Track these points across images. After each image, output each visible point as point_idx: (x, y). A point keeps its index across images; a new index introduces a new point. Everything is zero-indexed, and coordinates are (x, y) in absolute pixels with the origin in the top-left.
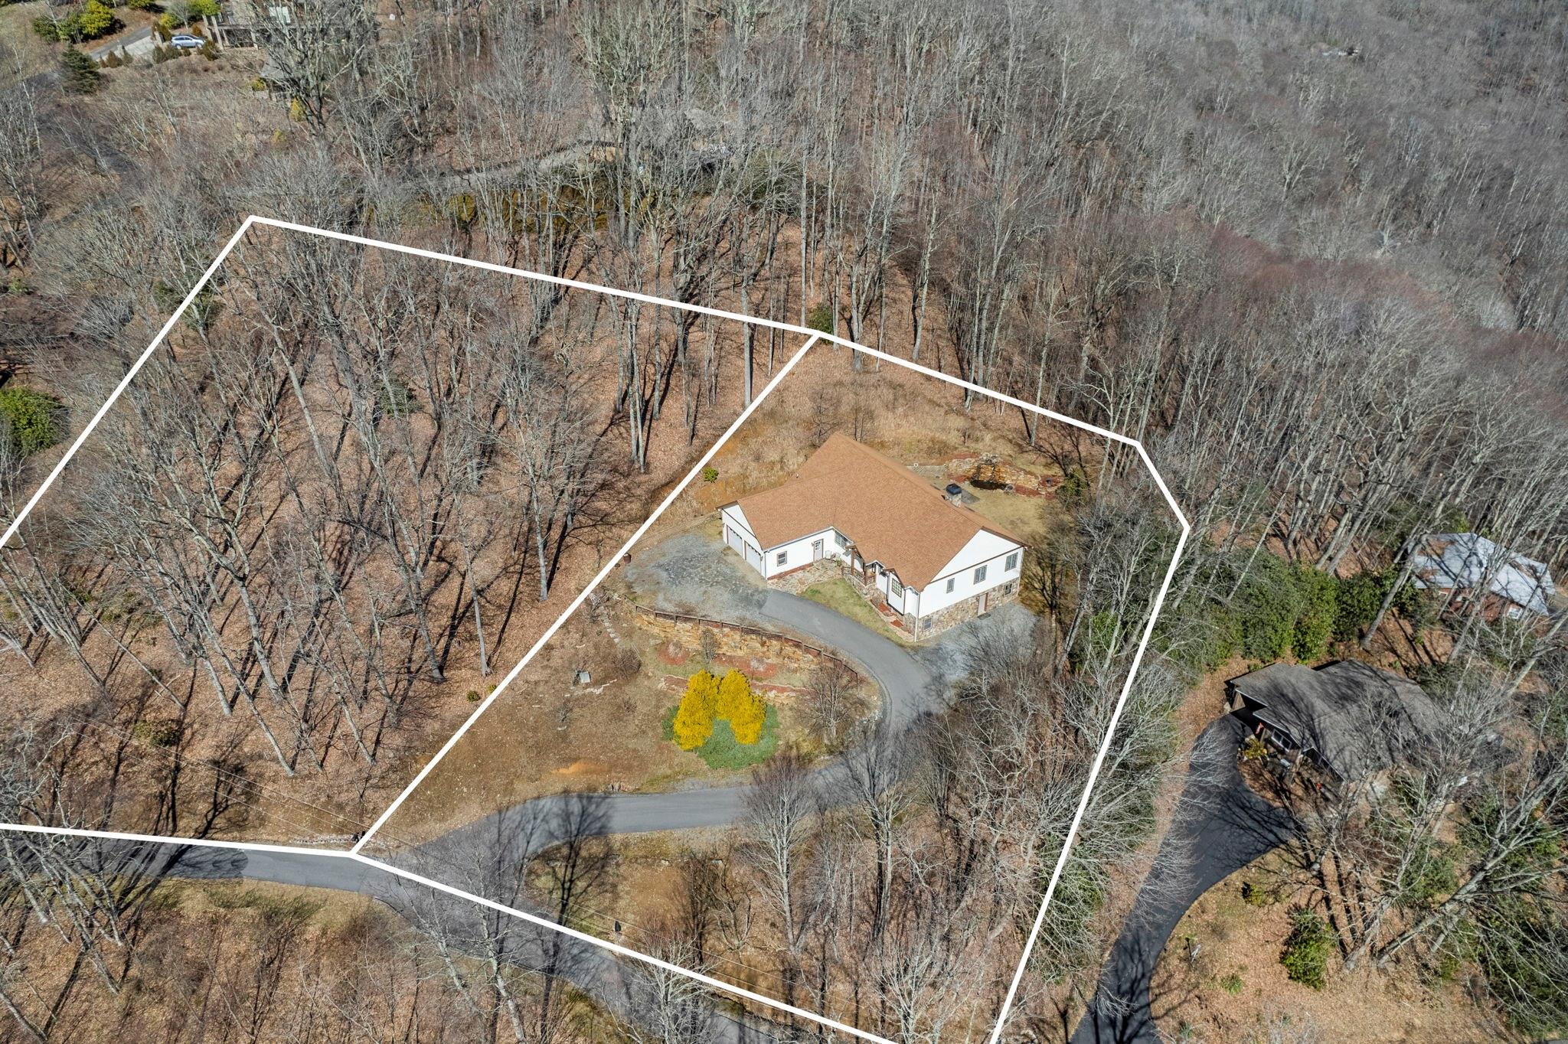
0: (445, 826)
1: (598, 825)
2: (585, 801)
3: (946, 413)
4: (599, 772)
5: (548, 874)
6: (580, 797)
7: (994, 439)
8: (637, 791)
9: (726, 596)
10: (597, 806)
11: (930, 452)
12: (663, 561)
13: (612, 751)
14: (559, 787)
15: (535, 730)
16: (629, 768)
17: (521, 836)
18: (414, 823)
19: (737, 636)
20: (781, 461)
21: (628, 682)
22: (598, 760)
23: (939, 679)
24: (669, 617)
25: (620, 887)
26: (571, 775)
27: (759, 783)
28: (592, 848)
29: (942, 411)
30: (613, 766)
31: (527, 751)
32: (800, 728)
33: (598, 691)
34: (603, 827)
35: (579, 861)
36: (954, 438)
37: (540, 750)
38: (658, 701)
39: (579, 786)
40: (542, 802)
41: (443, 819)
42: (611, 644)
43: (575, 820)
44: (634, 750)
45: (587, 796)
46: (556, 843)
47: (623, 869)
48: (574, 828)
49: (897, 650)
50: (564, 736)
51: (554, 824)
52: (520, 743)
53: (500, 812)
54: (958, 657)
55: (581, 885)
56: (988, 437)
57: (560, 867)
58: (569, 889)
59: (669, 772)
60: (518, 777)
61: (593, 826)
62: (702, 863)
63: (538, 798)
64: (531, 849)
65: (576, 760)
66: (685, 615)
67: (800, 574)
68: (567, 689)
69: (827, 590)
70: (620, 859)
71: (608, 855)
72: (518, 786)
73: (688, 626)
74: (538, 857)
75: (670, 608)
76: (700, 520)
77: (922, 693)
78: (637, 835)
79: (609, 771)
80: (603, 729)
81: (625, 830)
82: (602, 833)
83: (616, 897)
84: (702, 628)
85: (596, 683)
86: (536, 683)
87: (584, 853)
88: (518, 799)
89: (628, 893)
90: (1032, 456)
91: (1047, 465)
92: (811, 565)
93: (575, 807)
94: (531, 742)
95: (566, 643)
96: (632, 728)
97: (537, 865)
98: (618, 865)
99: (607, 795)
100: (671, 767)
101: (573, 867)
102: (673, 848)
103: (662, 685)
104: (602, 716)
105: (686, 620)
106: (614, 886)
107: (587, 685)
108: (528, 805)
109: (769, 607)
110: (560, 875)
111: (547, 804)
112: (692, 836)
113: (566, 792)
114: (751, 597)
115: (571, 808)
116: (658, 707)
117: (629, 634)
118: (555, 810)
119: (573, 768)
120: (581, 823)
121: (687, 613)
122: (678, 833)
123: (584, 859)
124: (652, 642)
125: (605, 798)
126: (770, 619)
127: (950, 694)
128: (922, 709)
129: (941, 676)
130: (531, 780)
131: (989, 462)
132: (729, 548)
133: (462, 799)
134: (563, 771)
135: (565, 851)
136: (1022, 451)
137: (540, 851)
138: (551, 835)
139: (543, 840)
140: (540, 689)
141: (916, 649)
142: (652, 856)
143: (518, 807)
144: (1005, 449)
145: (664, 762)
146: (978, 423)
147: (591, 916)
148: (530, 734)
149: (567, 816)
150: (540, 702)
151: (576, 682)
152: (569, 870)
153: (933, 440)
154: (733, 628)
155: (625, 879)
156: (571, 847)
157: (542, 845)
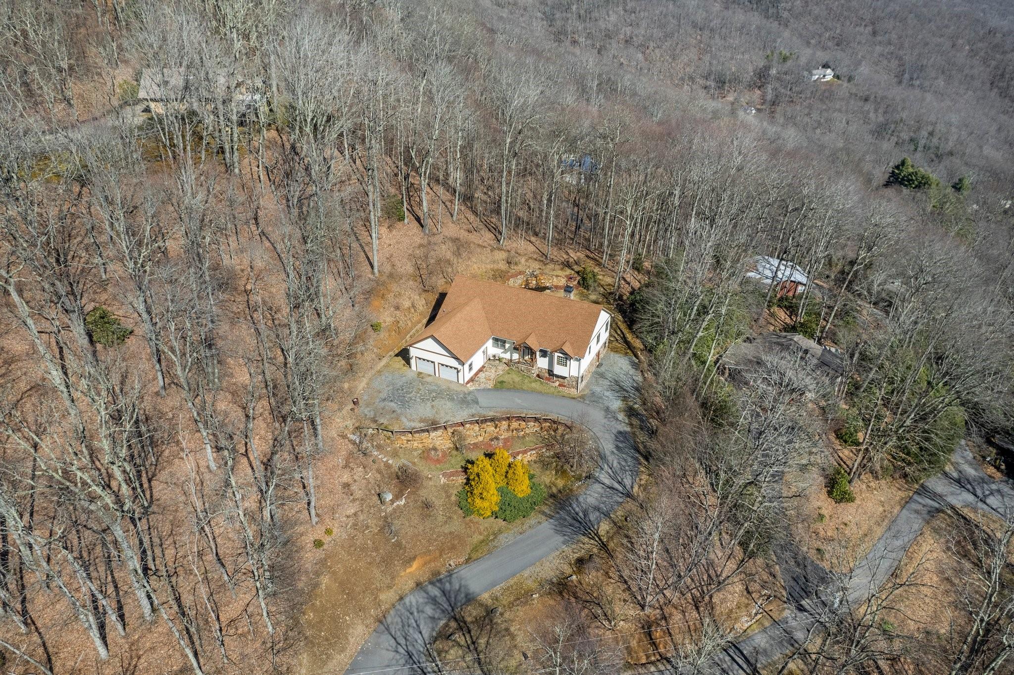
0: (348, 652)
1: (463, 595)
2: (438, 584)
3: (492, 251)
4: (435, 559)
5: (453, 646)
6: (432, 583)
7: (527, 261)
8: (468, 561)
9: (449, 404)
10: (450, 583)
11: (495, 278)
12: (383, 395)
13: (436, 540)
14: (411, 584)
15: (376, 549)
16: (453, 548)
17: (411, 631)
18: (325, 663)
19: (477, 428)
20: (413, 306)
21: (418, 489)
22: (430, 551)
23: (607, 410)
24: (423, 431)
25: (512, 629)
26: (415, 570)
27: (551, 517)
28: (471, 613)
29: (488, 249)
30: (441, 552)
31: (379, 567)
32: (548, 472)
33: (402, 502)
34: (467, 595)
35: (471, 626)
36: (503, 266)
37: (387, 562)
38: (446, 492)
39: (424, 577)
40: (407, 600)
41: (343, 650)
42: (388, 466)
43: (442, 600)
44: (451, 533)
45: (436, 579)
46: (442, 623)
47: (507, 615)
48: (446, 606)
49: (573, 402)
50: (398, 545)
51: (429, 610)
52: (370, 563)
53: (381, 622)
54: (607, 394)
55: (482, 641)
56: (523, 260)
57: (458, 637)
58: (476, 649)
59: (482, 537)
60: (379, 590)
61: (459, 598)
62: (559, 584)
63: (401, 598)
64: (426, 635)
65: (414, 558)
66: (434, 426)
67: (482, 375)
68: (380, 511)
69: (506, 378)
70: (500, 610)
71: (490, 612)
72: (383, 597)
73: (439, 433)
74: (435, 640)
75: (418, 425)
76: (384, 362)
77: (605, 421)
78: (498, 587)
79: (441, 555)
80: (421, 528)
81: (486, 590)
82: (470, 599)
83: (513, 637)
84: (450, 430)
85: (397, 497)
86: (355, 514)
87: (469, 619)
88: (387, 606)
89: (519, 629)
90: (551, 266)
91: (562, 269)
92: (483, 367)
93: (435, 591)
94: (378, 560)
95: (356, 477)
96: (441, 519)
97: (439, 645)
98: (502, 614)
99: (450, 574)
100: (480, 534)
101: (469, 632)
102: (531, 584)
103: (443, 480)
104: (415, 519)
105: (435, 429)
106: (507, 630)
107: (392, 501)
108: (398, 607)
109: (483, 400)
110: (463, 643)
111: (413, 600)
112: (537, 570)
113: (418, 585)
114: (466, 400)
115: (432, 594)
116: (449, 497)
117: (395, 454)
118: (421, 600)
119: (415, 565)
120: (448, 600)
121: (433, 424)
122: (526, 573)
123: (472, 622)
124: (415, 454)
125: (451, 575)
126: (490, 408)
127: (621, 416)
128: (614, 431)
129: (608, 408)
130: (389, 587)
131: (532, 275)
132: (420, 373)
133: (348, 626)
134: (408, 570)
135: (453, 624)
136: (545, 264)
137: (434, 634)
138: (433, 618)
139: (430, 625)
140: (361, 518)
141: (583, 397)
142: (523, 597)
143: (392, 612)
144: (536, 265)
145: (474, 532)
146: (513, 252)
147: (503, 659)
148: (374, 554)
149: (434, 601)
150: (367, 527)
151: (382, 502)
152: (468, 636)
153: (492, 270)
154: (471, 423)
155: (512, 621)
156: (456, 620)
157: (433, 629)
